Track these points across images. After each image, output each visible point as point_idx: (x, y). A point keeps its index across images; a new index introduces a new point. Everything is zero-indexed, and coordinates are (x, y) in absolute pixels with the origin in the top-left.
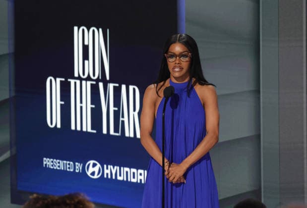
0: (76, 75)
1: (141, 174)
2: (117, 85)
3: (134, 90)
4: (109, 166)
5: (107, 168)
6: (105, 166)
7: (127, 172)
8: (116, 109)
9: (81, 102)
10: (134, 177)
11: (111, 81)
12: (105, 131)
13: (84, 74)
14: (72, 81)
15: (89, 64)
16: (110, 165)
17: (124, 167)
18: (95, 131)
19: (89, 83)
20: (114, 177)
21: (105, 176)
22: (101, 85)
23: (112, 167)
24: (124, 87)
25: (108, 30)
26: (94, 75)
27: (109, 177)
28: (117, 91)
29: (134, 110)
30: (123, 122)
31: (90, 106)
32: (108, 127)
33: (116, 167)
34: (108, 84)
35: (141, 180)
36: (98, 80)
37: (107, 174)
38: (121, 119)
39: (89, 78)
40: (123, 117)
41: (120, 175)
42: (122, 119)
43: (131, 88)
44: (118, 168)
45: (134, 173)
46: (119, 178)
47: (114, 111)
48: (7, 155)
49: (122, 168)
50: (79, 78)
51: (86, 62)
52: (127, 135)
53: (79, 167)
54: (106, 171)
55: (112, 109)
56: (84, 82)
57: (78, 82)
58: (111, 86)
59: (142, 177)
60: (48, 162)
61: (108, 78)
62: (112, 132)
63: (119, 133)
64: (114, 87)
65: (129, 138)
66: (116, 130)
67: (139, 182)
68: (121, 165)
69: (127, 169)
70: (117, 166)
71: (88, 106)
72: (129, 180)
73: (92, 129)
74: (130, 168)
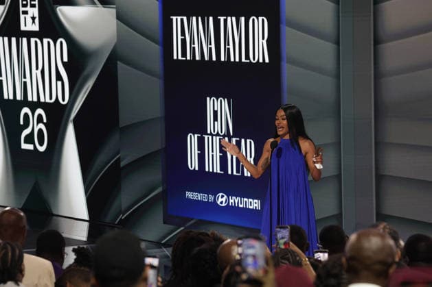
0: (209, 132)
1: (256, 203)
2: (238, 139)
3: (250, 142)
5: (232, 199)
6: (230, 197)
7: (246, 202)
9: (213, 152)
10: (251, 205)
11: (234, 136)
12: (230, 172)
13: (214, 131)
14: (206, 137)
15: (218, 124)
16: (234, 196)
17: (243, 198)
18: (222, 172)
19: (218, 138)
20: (236, 205)
21: (230, 204)
23: (235, 198)
24: (243, 140)
25: (231, 100)
26: (222, 132)
27: (233, 205)
28: (238, 143)
29: (251, 157)
31: (218, 154)
32: (232, 169)
34: (232, 139)
35: (256, 207)
36: (224, 136)
37: (232, 203)
39: (218, 134)
41: (241, 204)
43: (248, 141)
45: (251, 202)
46: (240, 206)
48: (160, 190)
50: (211, 134)
51: (216, 123)
52: (246, 175)
53: (211, 198)
54: (231, 201)
56: (214, 137)
57: (210, 137)
58: (234, 140)
59: (257, 205)
60: (189, 194)
61: (231, 134)
62: (235, 173)
63: (239, 173)
64: (236, 140)
65: (247, 177)
66: (238, 172)
67: (254, 208)
68: (242, 196)
69: (246, 199)
70: (239, 197)
71: (217, 154)
72: (247, 207)
73: (220, 171)
74: (248, 198)
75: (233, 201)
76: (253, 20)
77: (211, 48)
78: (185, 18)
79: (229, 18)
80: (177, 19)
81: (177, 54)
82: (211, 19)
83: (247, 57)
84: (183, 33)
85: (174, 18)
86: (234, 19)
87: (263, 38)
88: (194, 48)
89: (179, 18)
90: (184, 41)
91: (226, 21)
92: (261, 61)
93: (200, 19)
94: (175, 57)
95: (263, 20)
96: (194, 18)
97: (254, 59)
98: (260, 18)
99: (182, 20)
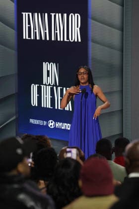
0: (44, 83)
6: (56, 123)
8: (61, 98)
9: (46, 95)
10: (69, 128)
11: (59, 86)
12: (56, 108)
13: (47, 83)
14: (42, 86)
15: (50, 79)
16: (59, 122)
18: (52, 108)
19: (50, 87)
20: (60, 128)
21: (56, 127)
22: (55, 88)
24: (64, 89)
25: (58, 64)
26: (52, 83)
27: (58, 127)
28: (62, 91)
31: (50, 97)
32: (58, 106)
36: (53, 86)
39: (49, 85)
45: (69, 126)
46: (62, 128)
48: (14, 118)
49: (64, 124)
50: (45, 85)
51: (48, 78)
52: (66, 109)
53: (45, 123)
54: (57, 125)
55: (59, 98)
56: (47, 86)
57: (45, 86)
58: (59, 88)
60: (32, 121)
64: (61, 89)
65: (67, 111)
68: (63, 122)
69: (66, 124)
70: (61, 123)
71: (49, 97)
72: (67, 129)
73: (51, 106)
74: (67, 123)
76: (72, 15)
77: (46, 32)
78: (30, 14)
79: (57, 14)
80: (25, 14)
81: (25, 36)
82: (46, 14)
83: (68, 38)
84: (29, 23)
85: (24, 14)
86: (60, 14)
87: (78, 27)
88: (36, 32)
89: (27, 14)
90: (30, 28)
91: (55, 16)
92: (76, 40)
93: (39, 14)
94: (24, 38)
95: (78, 16)
96: (36, 14)
97: (72, 40)
98: (76, 15)
99: (29, 15)
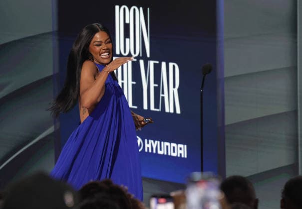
0: (118, 52)
1: (181, 149)
2: (157, 62)
3: (174, 67)
4: (150, 141)
5: (148, 143)
6: (146, 141)
7: (167, 147)
8: (157, 85)
10: (174, 152)
11: (151, 58)
12: (145, 107)
13: (125, 52)
15: (130, 42)
16: (151, 139)
17: (164, 142)
18: (136, 107)
20: (154, 152)
21: (146, 150)
22: (142, 62)
23: (152, 141)
24: (164, 64)
25: (148, 9)
26: (135, 53)
27: (150, 151)
28: (158, 68)
29: (174, 87)
30: (163, 98)
31: (131, 83)
32: (149, 103)
33: (156, 142)
34: (149, 62)
35: (181, 154)
36: (138, 58)
37: (148, 148)
38: (161, 95)
39: (130, 55)
40: (163, 93)
41: (161, 150)
42: (163, 95)
43: (171, 65)
44: (159, 142)
45: (174, 148)
46: (160, 152)
47: (155, 87)
48: (51, 130)
49: (162, 143)
51: (127, 40)
52: (167, 110)
54: (147, 146)
55: (152, 85)
58: (151, 63)
61: (148, 55)
62: (152, 108)
63: (158, 108)
64: (155, 64)
65: (169, 113)
66: (156, 106)
67: (179, 156)
69: (167, 144)
70: (157, 140)
71: (129, 83)
72: (169, 154)
73: (134, 104)
74: (170, 142)
75: (149, 146)
